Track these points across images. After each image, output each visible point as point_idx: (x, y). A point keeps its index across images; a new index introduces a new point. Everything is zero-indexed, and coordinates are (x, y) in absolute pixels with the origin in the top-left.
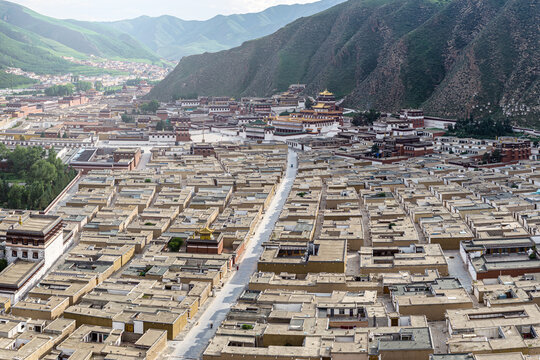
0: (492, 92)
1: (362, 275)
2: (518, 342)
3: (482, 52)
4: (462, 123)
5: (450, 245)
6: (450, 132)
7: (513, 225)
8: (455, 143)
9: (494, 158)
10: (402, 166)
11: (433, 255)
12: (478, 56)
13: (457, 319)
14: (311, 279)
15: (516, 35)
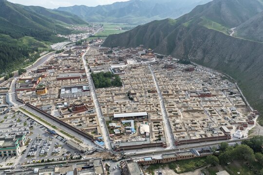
0: (186, 53)
1: (176, 96)
2: (196, 106)
3: (185, 43)
4: (181, 60)
5: (185, 91)
6: (178, 62)
7: (193, 87)
8: (179, 65)
9: (188, 70)
10: (171, 71)
11: (183, 93)
12: (184, 44)
13: (189, 103)
14: (170, 96)
15: (192, 39)
